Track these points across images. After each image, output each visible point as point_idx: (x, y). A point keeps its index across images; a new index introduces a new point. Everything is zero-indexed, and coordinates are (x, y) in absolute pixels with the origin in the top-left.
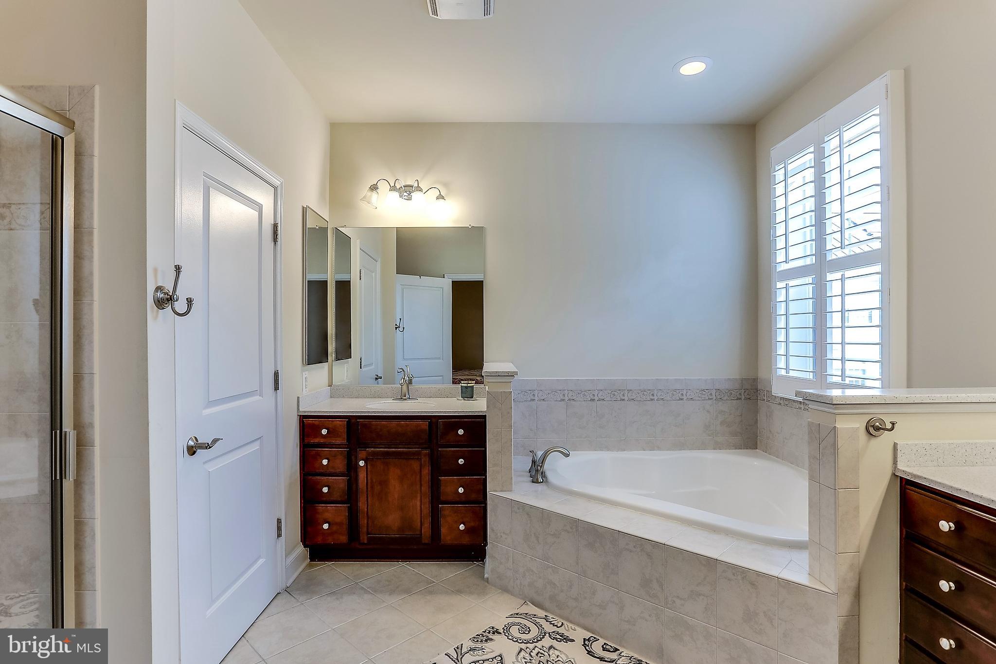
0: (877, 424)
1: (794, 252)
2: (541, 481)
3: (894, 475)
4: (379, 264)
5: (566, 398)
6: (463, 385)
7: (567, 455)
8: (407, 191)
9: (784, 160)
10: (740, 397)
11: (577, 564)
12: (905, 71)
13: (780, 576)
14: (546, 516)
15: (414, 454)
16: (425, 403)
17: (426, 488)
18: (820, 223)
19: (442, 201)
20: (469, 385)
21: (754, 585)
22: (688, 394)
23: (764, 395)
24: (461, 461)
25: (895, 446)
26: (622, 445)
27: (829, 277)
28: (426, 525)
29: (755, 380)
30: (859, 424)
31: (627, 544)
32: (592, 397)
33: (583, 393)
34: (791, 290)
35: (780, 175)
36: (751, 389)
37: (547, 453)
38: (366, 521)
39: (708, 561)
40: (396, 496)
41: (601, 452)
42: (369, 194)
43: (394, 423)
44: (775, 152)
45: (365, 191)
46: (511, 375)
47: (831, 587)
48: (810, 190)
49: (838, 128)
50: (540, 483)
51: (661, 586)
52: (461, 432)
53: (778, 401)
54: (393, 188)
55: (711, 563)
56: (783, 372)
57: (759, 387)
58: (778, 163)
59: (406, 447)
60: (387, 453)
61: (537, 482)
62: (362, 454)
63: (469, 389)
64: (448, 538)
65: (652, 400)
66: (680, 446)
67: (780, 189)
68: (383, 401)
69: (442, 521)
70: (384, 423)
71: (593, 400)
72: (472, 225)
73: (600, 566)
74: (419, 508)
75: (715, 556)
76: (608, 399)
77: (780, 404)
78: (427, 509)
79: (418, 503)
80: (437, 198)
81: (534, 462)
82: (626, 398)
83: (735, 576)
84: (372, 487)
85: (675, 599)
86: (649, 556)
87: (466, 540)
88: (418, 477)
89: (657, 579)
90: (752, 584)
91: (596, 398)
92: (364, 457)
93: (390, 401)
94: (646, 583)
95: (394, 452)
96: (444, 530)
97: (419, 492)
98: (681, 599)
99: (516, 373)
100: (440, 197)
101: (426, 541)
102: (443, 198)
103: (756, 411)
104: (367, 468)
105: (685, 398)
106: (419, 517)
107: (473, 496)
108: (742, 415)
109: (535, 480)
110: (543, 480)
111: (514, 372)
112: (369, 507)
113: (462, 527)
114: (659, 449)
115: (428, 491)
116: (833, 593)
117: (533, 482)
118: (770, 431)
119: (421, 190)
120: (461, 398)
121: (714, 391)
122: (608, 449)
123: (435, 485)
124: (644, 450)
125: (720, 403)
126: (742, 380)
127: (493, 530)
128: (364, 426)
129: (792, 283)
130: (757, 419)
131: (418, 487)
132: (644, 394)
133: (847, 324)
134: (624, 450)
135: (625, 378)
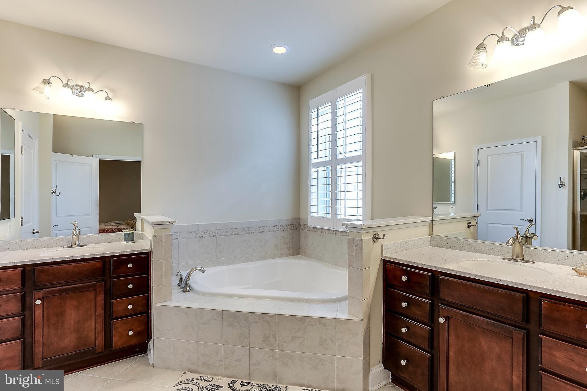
0: (377, 236)
1: (321, 154)
2: (189, 290)
3: (382, 259)
4: (36, 143)
5: (198, 236)
6: (126, 232)
7: (204, 271)
8: (79, 90)
9: (317, 106)
10: (292, 228)
11: (222, 338)
12: (371, 75)
13: (337, 317)
14: (198, 312)
15: (89, 287)
16: (95, 247)
17: (100, 311)
18: (334, 141)
19: (109, 101)
20: (130, 232)
21: (325, 325)
22: (267, 229)
23: (303, 226)
24: (130, 286)
25: (382, 245)
26: (232, 261)
27: (338, 167)
28: (100, 338)
29: (299, 219)
30: (370, 237)
31: (254, 319)
32: (214, 234)
33: (208, 232)
34: (319, 173)
35: (314, 115)
36: (297, 224)
37: (191, 272)
38: (41, 349)
39: (301, 318)
40: (72, 322)
41: (220, 267)
42: (42, 86)
43: (72, 265)
44: (312, 102)
45: (37, 83)
46: (171, 223)
47: (361, 317)
48: (330, 124)
49: (344, 95)
50: (188, 292)
51: (275, 339)
52: (130, 265)
53: (311, 229)
54: (66, 85)
55: (303, 319)
56: (315, 215)
57: (300, 223)
58: (314, 108)
59: (82, 282)
60: (65, 290)
61: (186, 291)
62: (40, 294)
63: (131, 235)
64: (119, 343)
65: (248, 233)
66: (263, 258)
67: (314, 122)
68: (54, 249)
69: (114, 332)
70: (61, 266)
71: (214, 236)
72: (133, 121)
73: (237, 335)
74: (93, 327)
75: (305, 315)
76: (224, 234)
77: (312, 231)
78: (100, 326)
79: (93, 323)
80: (106, 99)
81: (181, 279)
82: (234, 233)
83: (315, 322)
84: (48, 320)
85: (283, 344)
86: (268, 322)
87: (134, 342)
88: (93, 304)
89: (273, 335)
90: (324, 325)
91: (216, 235)
92: (41, 296)
93: (61, 249)
94: (266, 339)
95: (70, 289)
96: (115, 339)
97: (94, 315)
98: (287, 343)
99: (175, 222)
100: (108, 98)
101: (100, 351)
102: (110, 99)
103: (299, 235)
104: (43, 305)
105: (265, 231)
106: (94, 334)
107: (140, 309)
108: (292, 238)
109: (185, 290)
110: (190, 290)
111: (173, 221)
112: (44, 337)
113: (131, 333)
114: (252, 261)
115: (102, 313)
116: (360, 319)
117: (183, 292)
118: (307, 245)
119: (92, 91)
120: (124, 242)
121: (280, 226)
122: (224, 264)
123: (108, 308)
124: (244, 263)
125: (283, 232)
126: (293, 219)
127: (158, 330)
128: (42, 271)
129: (320, 169)
130: (299, 239)
131: (93, 311)
132: (243, 230)
133: (347, 190)
134: (233, 264)
135: (233, 222)
